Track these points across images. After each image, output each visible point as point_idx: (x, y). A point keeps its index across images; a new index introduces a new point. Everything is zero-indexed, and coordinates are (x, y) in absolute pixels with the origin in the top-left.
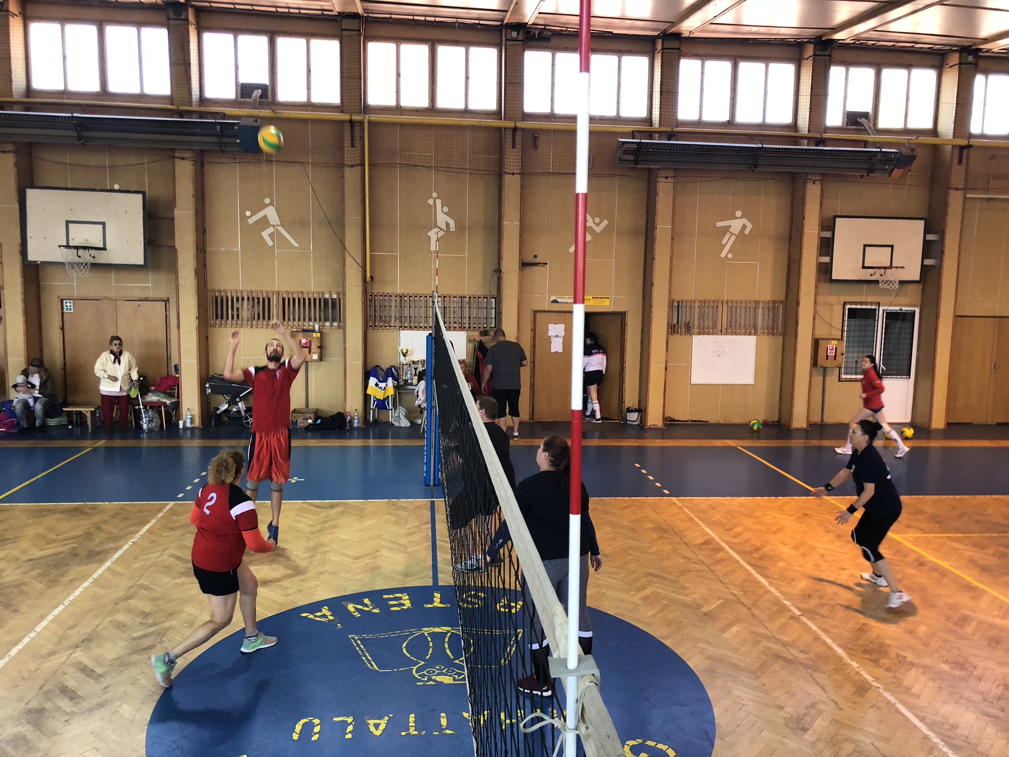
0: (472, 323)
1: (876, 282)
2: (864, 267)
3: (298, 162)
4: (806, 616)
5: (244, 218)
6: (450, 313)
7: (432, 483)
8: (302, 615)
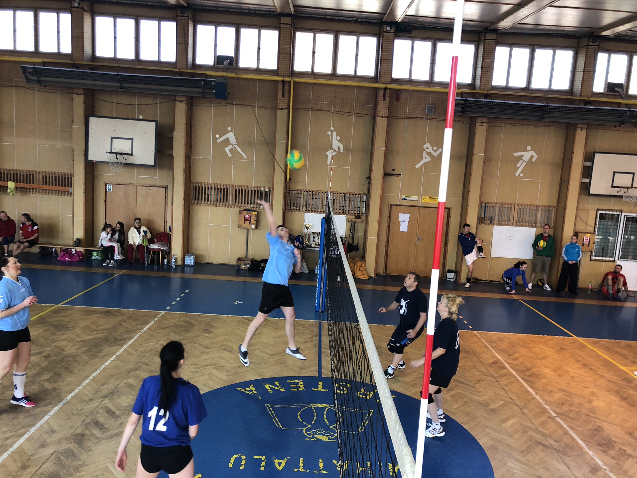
0: (350, 210)
1: (621, 197)
2: (613, 187)
3: (249, 105)
4: (559, 417)
5: (215, 139)
6: (337, 204)
7: (320, 311)
8: (237, 389)
